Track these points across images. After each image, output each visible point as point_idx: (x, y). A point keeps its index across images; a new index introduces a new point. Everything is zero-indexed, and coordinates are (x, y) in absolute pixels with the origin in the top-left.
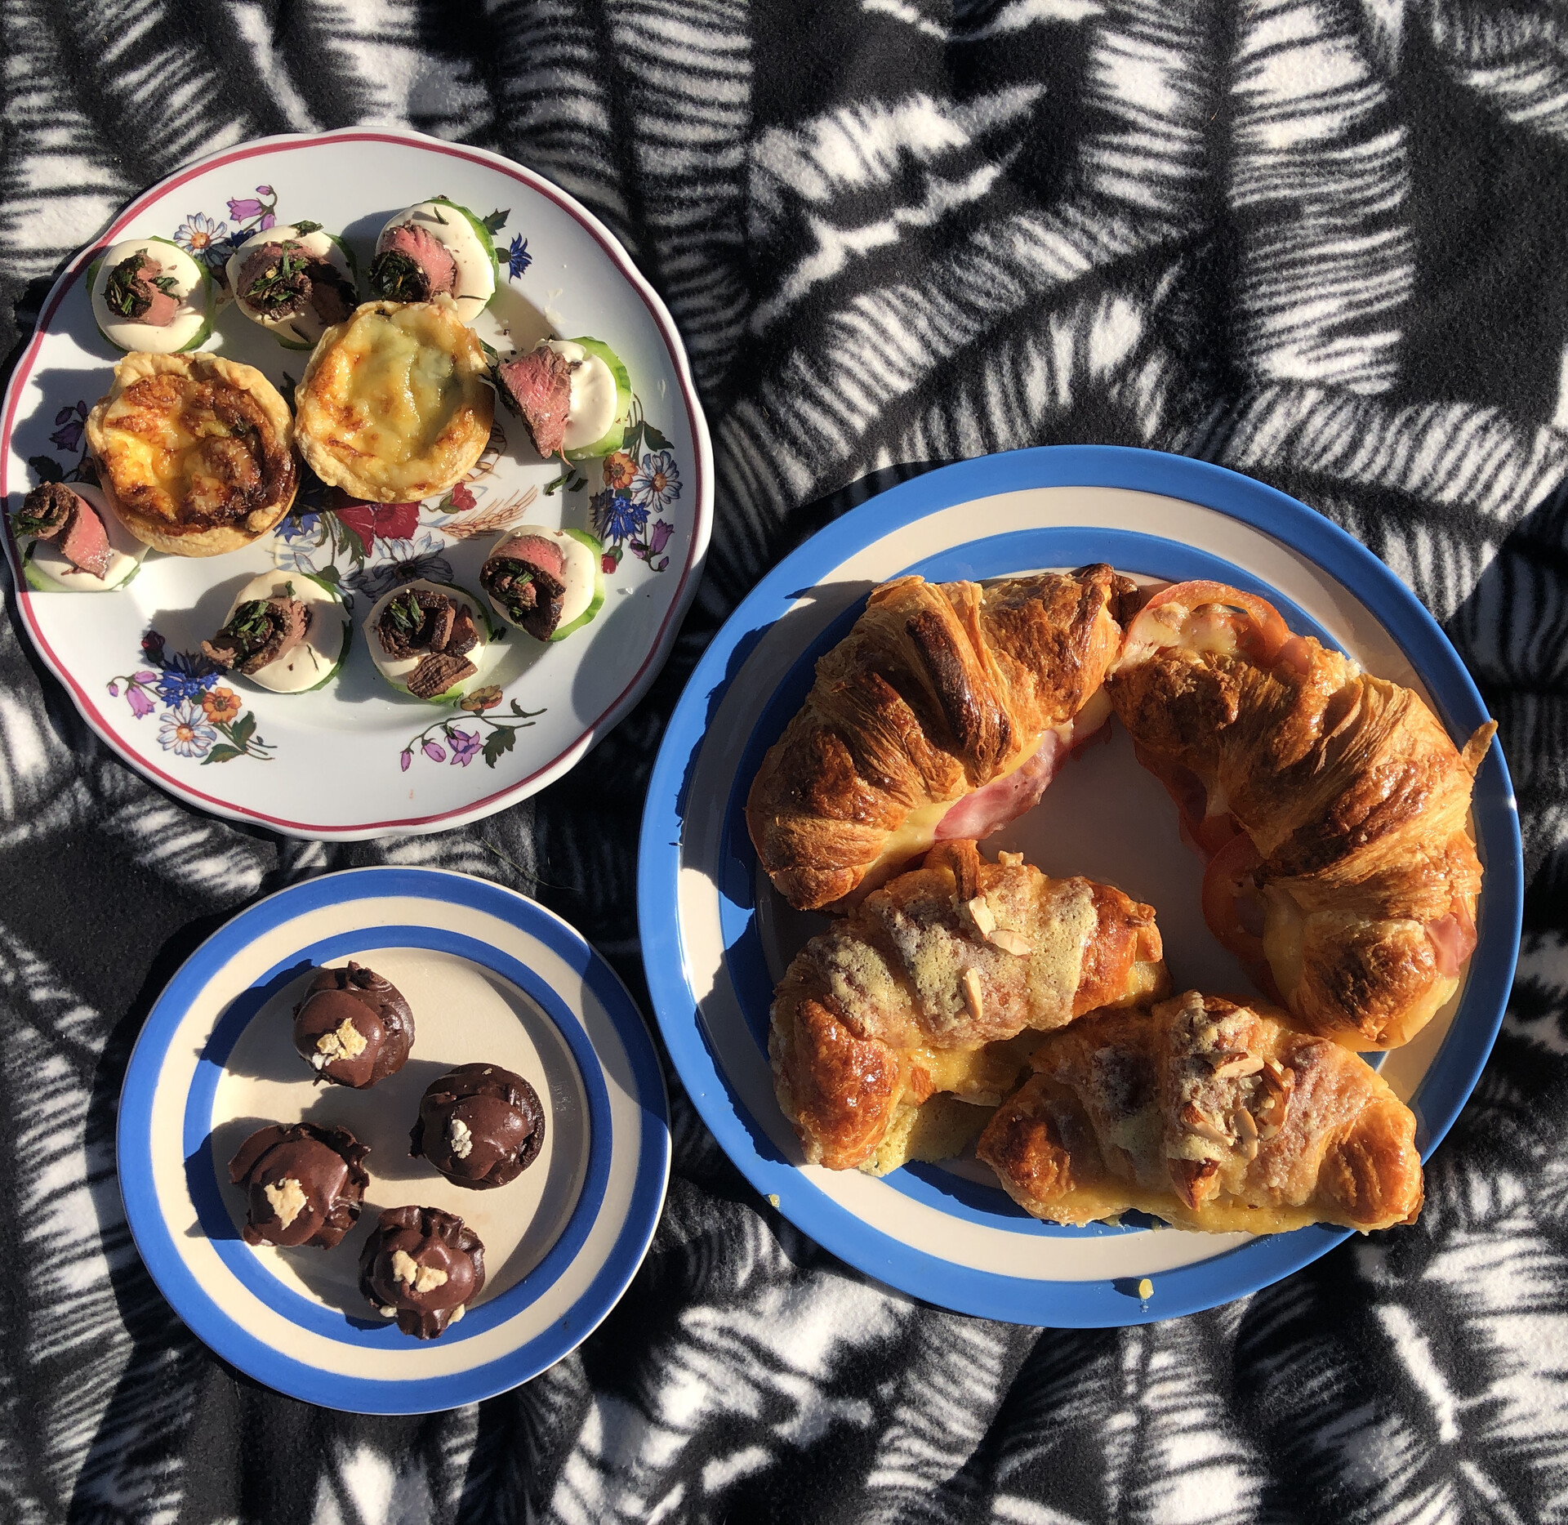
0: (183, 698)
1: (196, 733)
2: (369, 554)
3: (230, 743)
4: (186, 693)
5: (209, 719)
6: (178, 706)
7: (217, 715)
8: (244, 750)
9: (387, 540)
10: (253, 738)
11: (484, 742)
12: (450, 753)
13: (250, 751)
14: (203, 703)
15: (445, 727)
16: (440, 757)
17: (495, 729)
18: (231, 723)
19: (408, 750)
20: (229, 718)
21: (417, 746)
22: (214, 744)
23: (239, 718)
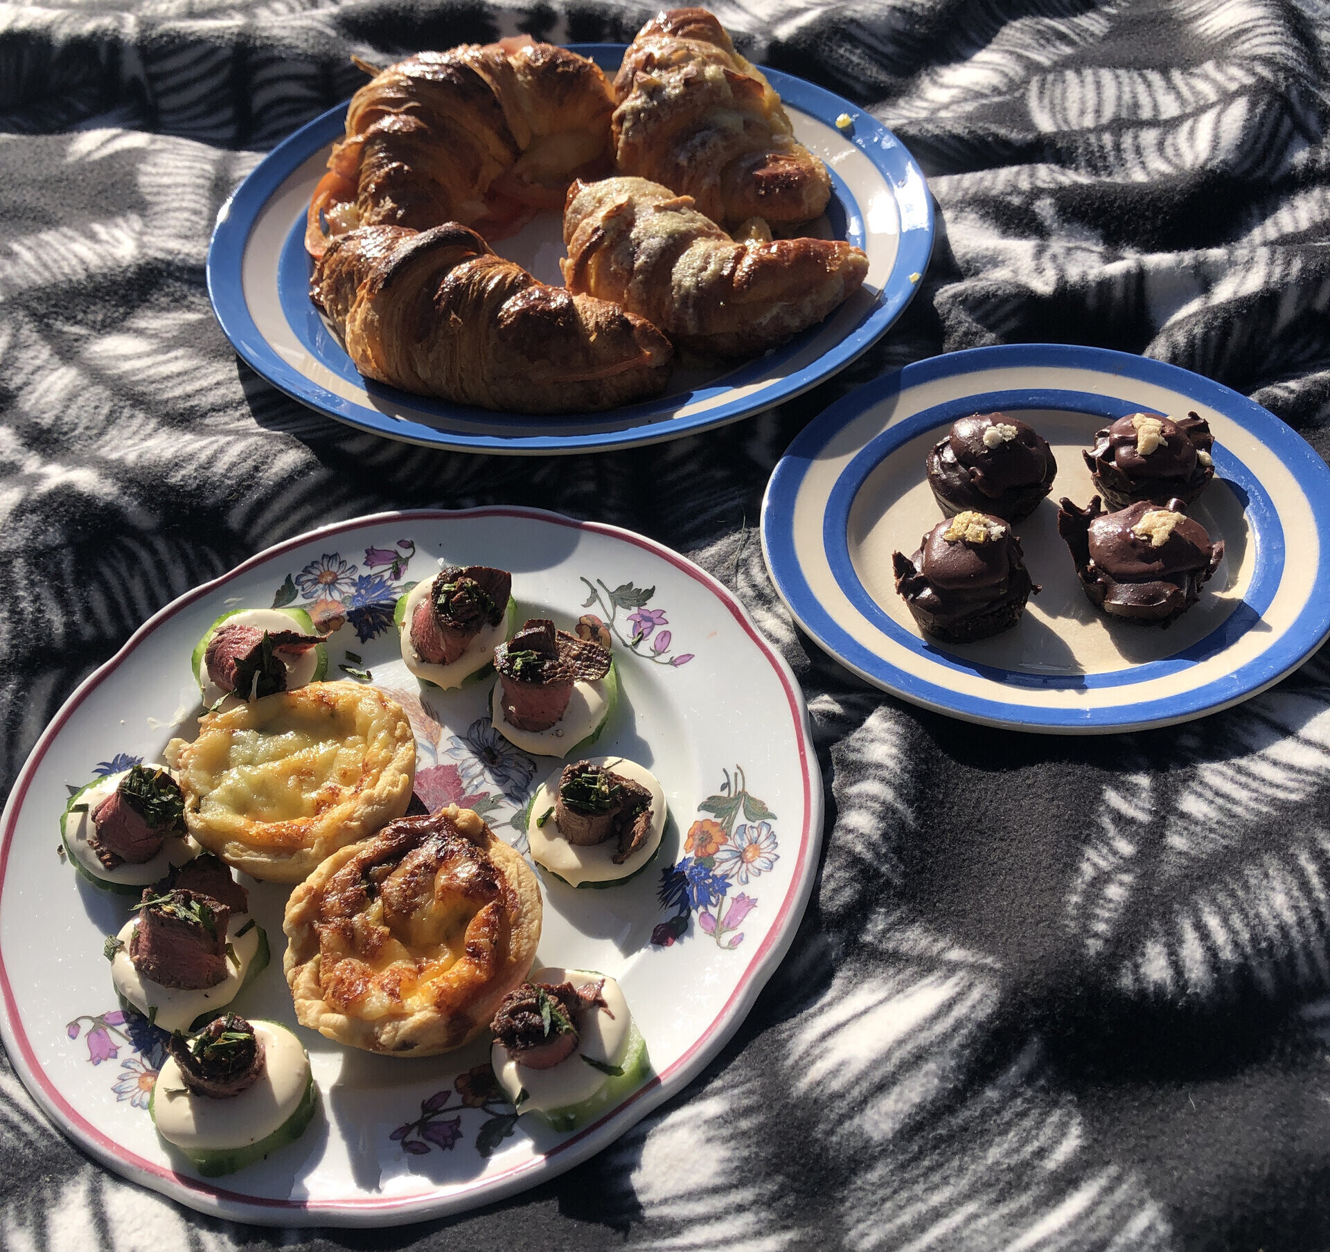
0: (714, 876)
1: (745, 845)
2: (486, 794)
3: (741, 810)
4: (707, 877)
5: (725, 842)
6: (725, 876)
7: (717, 837)
8: (743, 794)
9: (464, 785)
10: (725, 794)
11: (635, 610)
12: (658, 629)
13: (740, 789)
14: (710, 856)
15: (636, 644)
16: (666, 635)
17: (618, 608)
18: (719, 820)
19: (673, 662)
20: (715, 824)
21: (664, 658)
22: (749, 824)
23: (710, 816)
